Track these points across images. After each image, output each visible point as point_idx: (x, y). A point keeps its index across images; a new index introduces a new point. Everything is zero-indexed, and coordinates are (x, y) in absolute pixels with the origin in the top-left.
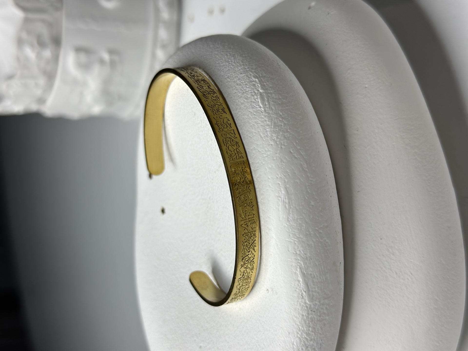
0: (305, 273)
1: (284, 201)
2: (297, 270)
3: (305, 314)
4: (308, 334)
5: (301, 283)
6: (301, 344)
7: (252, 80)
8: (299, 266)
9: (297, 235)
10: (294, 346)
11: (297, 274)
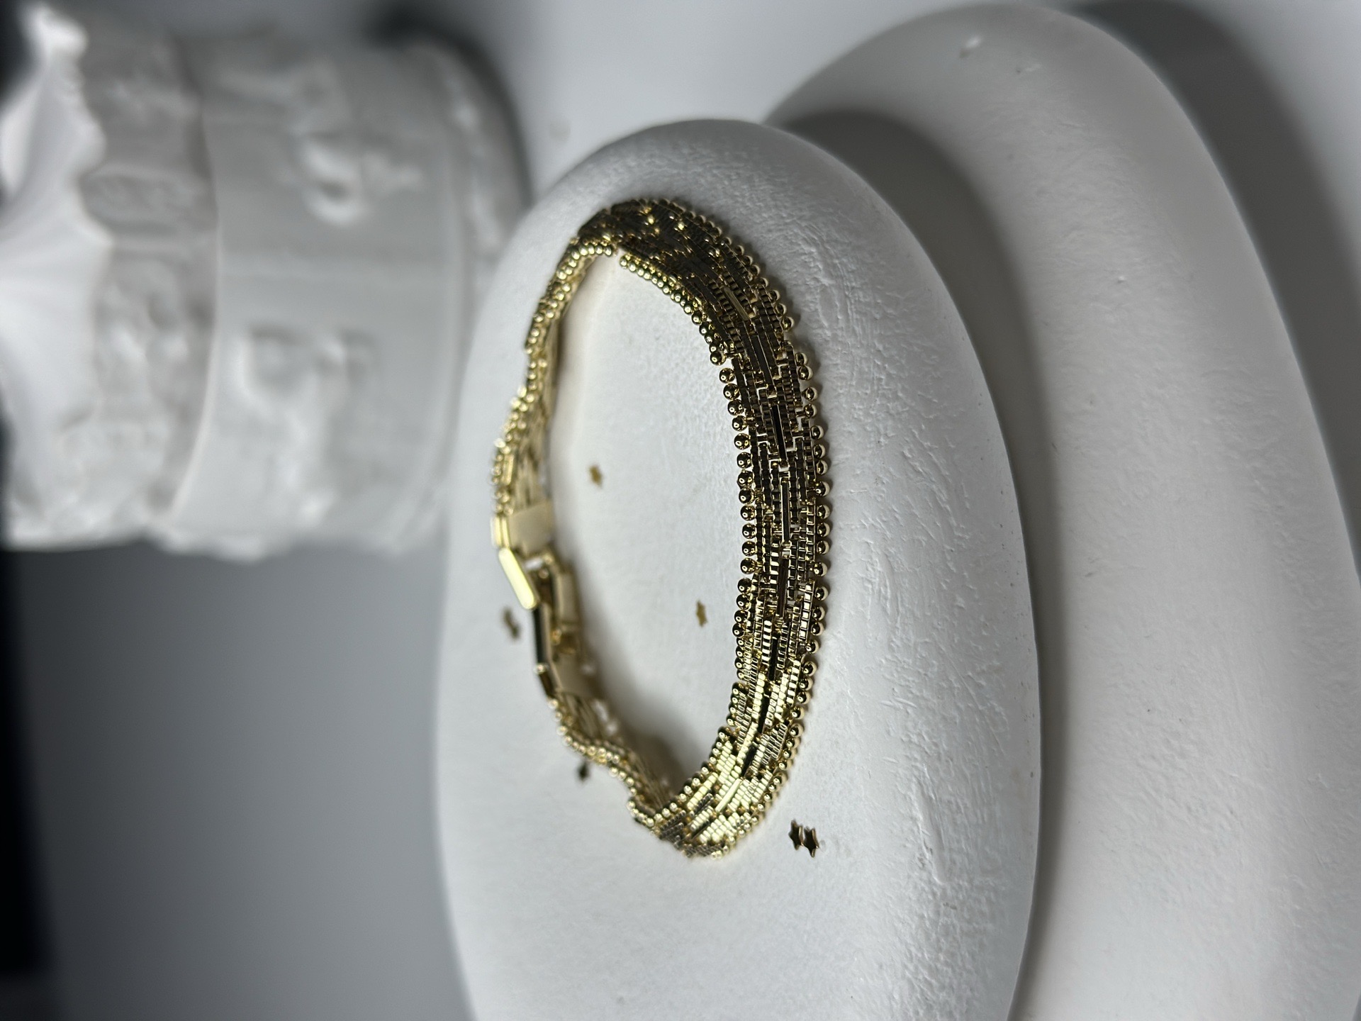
0: (933, 796)
1: (880, 591)
2: (910, 789)
3: (928, 915)
4: (934, 971)
5: (920, 825)
6: (914, 998)
7: (801, 251)
8: (915, 777)
9: (914, 691)
10: (893, 1003)
11: (910, 798)
